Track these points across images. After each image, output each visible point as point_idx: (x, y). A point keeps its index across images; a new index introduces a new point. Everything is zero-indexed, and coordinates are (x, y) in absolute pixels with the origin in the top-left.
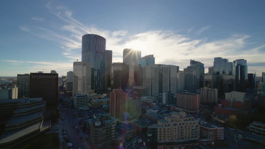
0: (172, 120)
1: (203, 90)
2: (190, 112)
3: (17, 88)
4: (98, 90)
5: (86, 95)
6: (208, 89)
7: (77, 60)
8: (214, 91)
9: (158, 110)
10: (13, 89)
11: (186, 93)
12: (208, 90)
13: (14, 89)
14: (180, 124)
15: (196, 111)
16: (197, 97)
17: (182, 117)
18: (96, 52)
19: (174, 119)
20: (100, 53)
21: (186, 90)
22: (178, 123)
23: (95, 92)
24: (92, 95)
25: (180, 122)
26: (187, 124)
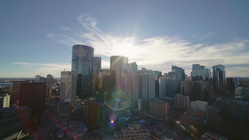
0: (127, 132)
1: (177, 96)
2: (159, 119)
3: (9, 96)
4: (85, 95)
5: (68, 102)
6: (181, 95)
7: (65, 69)
8: (186, 98)
9: (130, 118)
10: (4, 97)
11: (157, 101)
12: (181, 97)
13: (6, 97)
14: (132, 136)
15: (164, 119)
16: (165, 105)
17: (136, 130)
18: (84, 60)
19: (129, 131)
20: (88, 61)
21: (157, 99)
22: (131, 135)
23: (80, 98)
24: (77, 100)
25: (132, 135)
26: (139, 136)
